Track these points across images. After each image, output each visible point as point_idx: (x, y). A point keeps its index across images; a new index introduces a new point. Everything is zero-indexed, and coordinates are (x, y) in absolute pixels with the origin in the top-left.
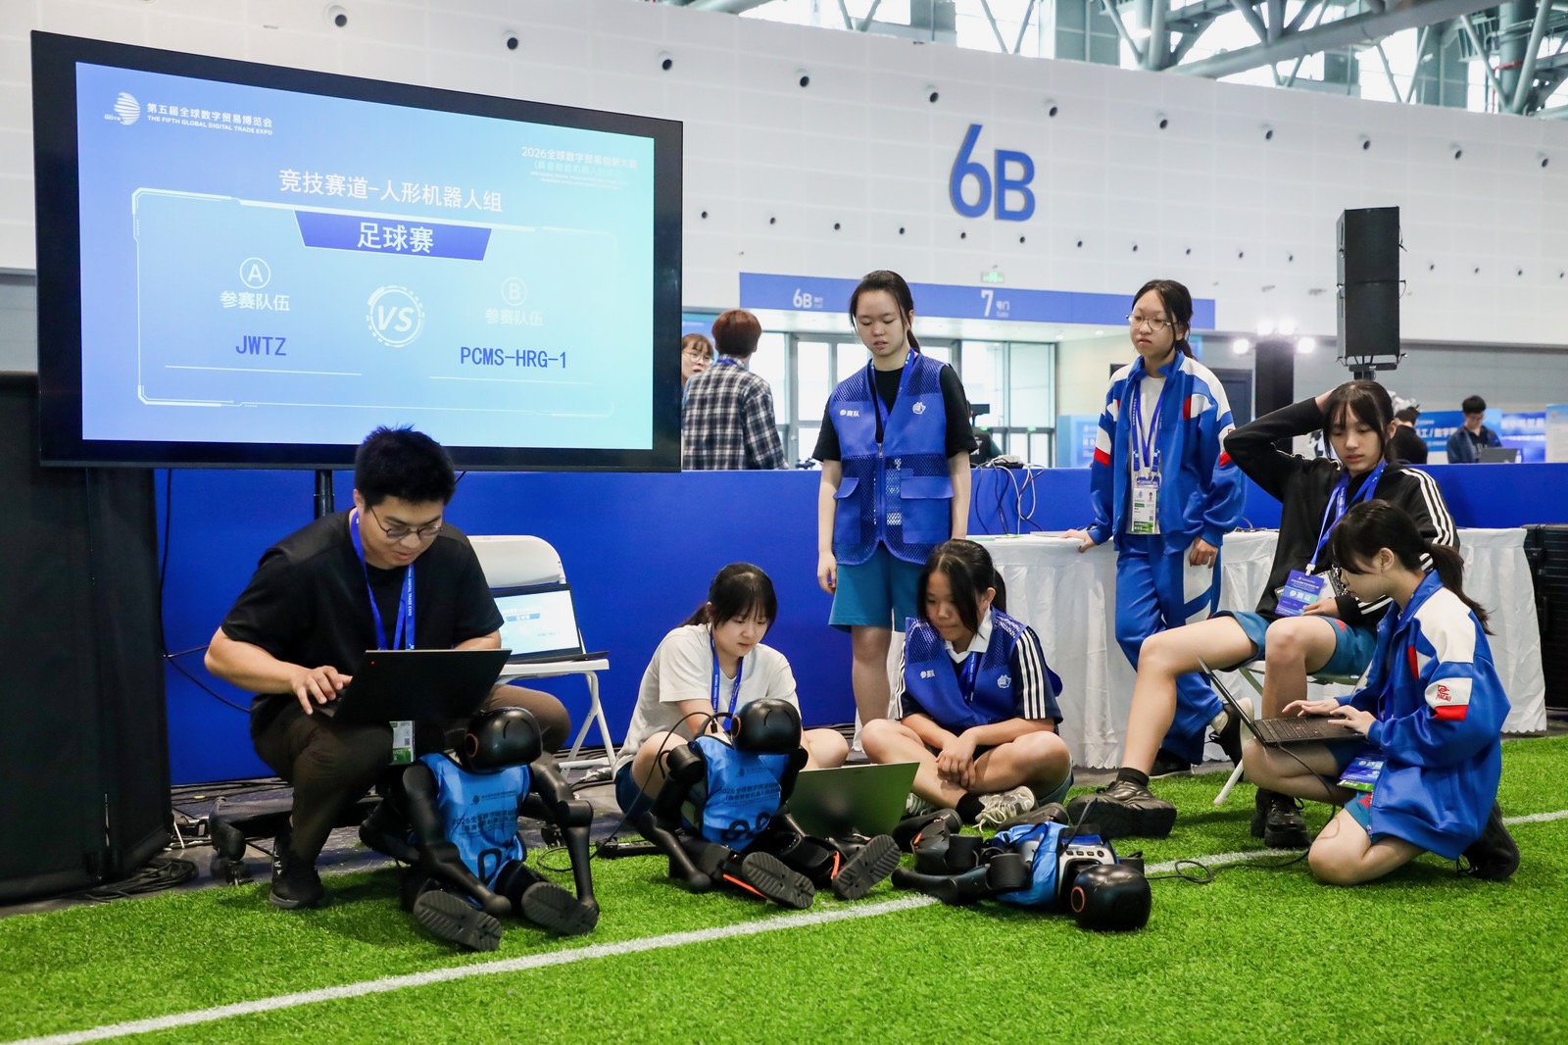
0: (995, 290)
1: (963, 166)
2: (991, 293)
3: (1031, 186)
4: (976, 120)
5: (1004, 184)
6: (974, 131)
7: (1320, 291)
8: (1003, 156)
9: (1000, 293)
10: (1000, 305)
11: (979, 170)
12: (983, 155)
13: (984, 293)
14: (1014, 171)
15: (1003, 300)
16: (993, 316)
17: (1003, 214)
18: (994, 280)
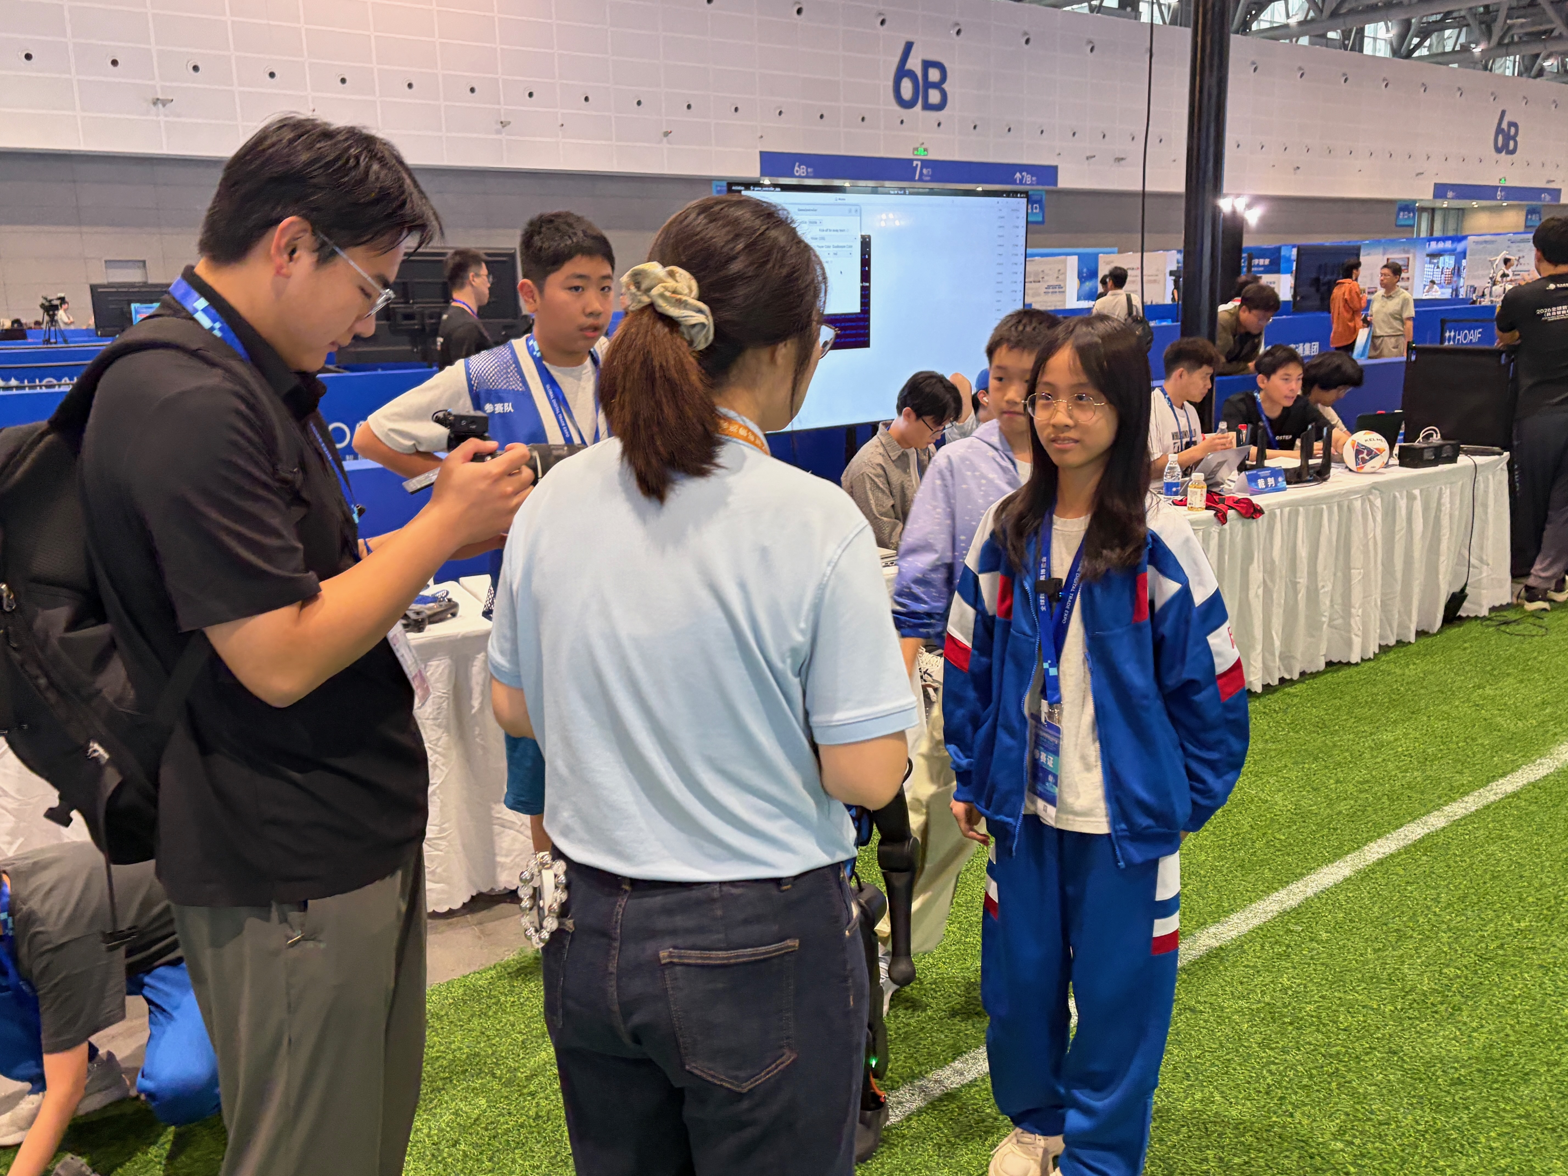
0: (922, 161)
1: (902, 72)
2: (919, 163)
3: (945, 86)
4: (910, 38)
5: (928, 85)
6: (909, 46)
7: (1122, 159)
8: (927, 65)
9: (926, 163)
10: (925, 171)
11: (911, 75)
12: (914, 64)
13: (915, 163)
14: (934, 75)
15: (927, 168)
16: (921, 180)
17: (927, 107)
18: (921, 154)
